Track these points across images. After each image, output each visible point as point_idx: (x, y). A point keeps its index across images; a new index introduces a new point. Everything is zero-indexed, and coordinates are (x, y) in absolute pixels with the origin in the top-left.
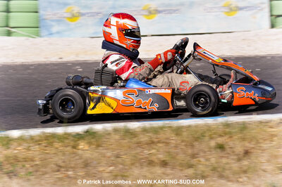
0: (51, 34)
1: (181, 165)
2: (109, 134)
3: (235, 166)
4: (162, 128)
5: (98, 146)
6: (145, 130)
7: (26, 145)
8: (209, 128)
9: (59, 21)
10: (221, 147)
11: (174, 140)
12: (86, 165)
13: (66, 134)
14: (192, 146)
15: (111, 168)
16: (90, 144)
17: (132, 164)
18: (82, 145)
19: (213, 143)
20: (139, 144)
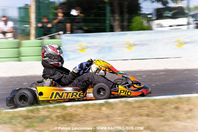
0: (69, 60)
1: (157, 116)
2: (117, 104)
3: (185, 116)
4: (144, 100)
5: (112, 109)
6: (136, 101)
7: (74, 109)
8: (170, 100)
9: (74, 51)
10: (177, 108)
11: (152, 105)
12: (107, 117)
13: (95, 104)
14: (162, 108)
15: (120, 118)
16: (108, 108)
17: (131, 116)
18: (104, 109)
19: (173, 106)
20: (134, 107)
